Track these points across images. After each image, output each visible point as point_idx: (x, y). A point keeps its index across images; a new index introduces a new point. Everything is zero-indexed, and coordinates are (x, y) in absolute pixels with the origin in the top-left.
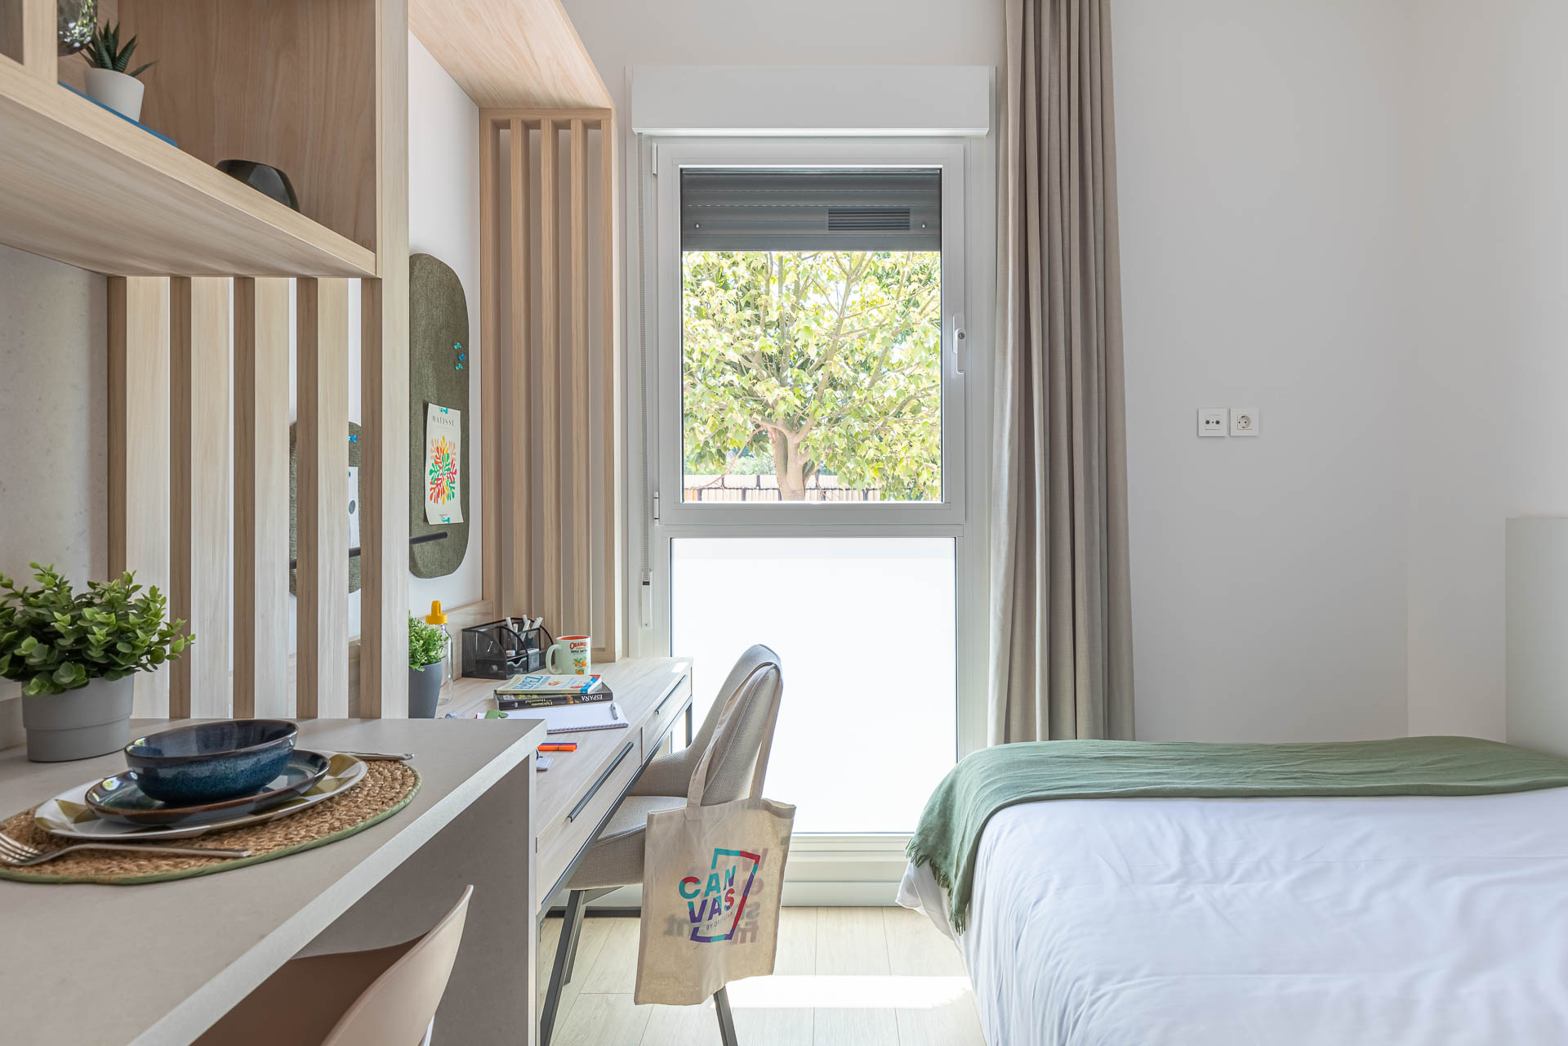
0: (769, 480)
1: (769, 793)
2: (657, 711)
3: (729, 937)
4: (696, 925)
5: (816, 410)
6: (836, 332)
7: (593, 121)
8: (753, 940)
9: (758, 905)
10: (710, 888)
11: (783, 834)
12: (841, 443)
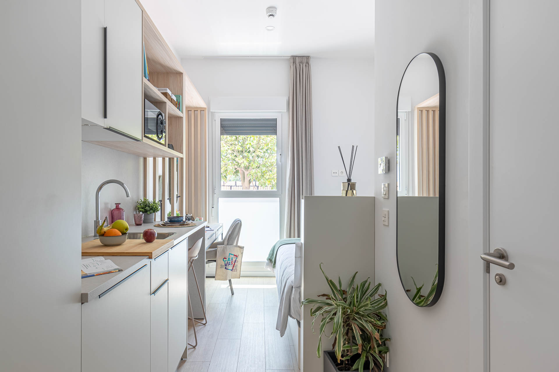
0: (239, 183)
1: (239, 244)
2: (218, 230)
3: (232, 270)
4: (226, 266)
5: (252, 165)
6: (258, 143)
7: (202, 110)
8: (236, 271)
9: (237, 265)
10: (228, 260)
11: (242, 252)
12: (259, 174)
